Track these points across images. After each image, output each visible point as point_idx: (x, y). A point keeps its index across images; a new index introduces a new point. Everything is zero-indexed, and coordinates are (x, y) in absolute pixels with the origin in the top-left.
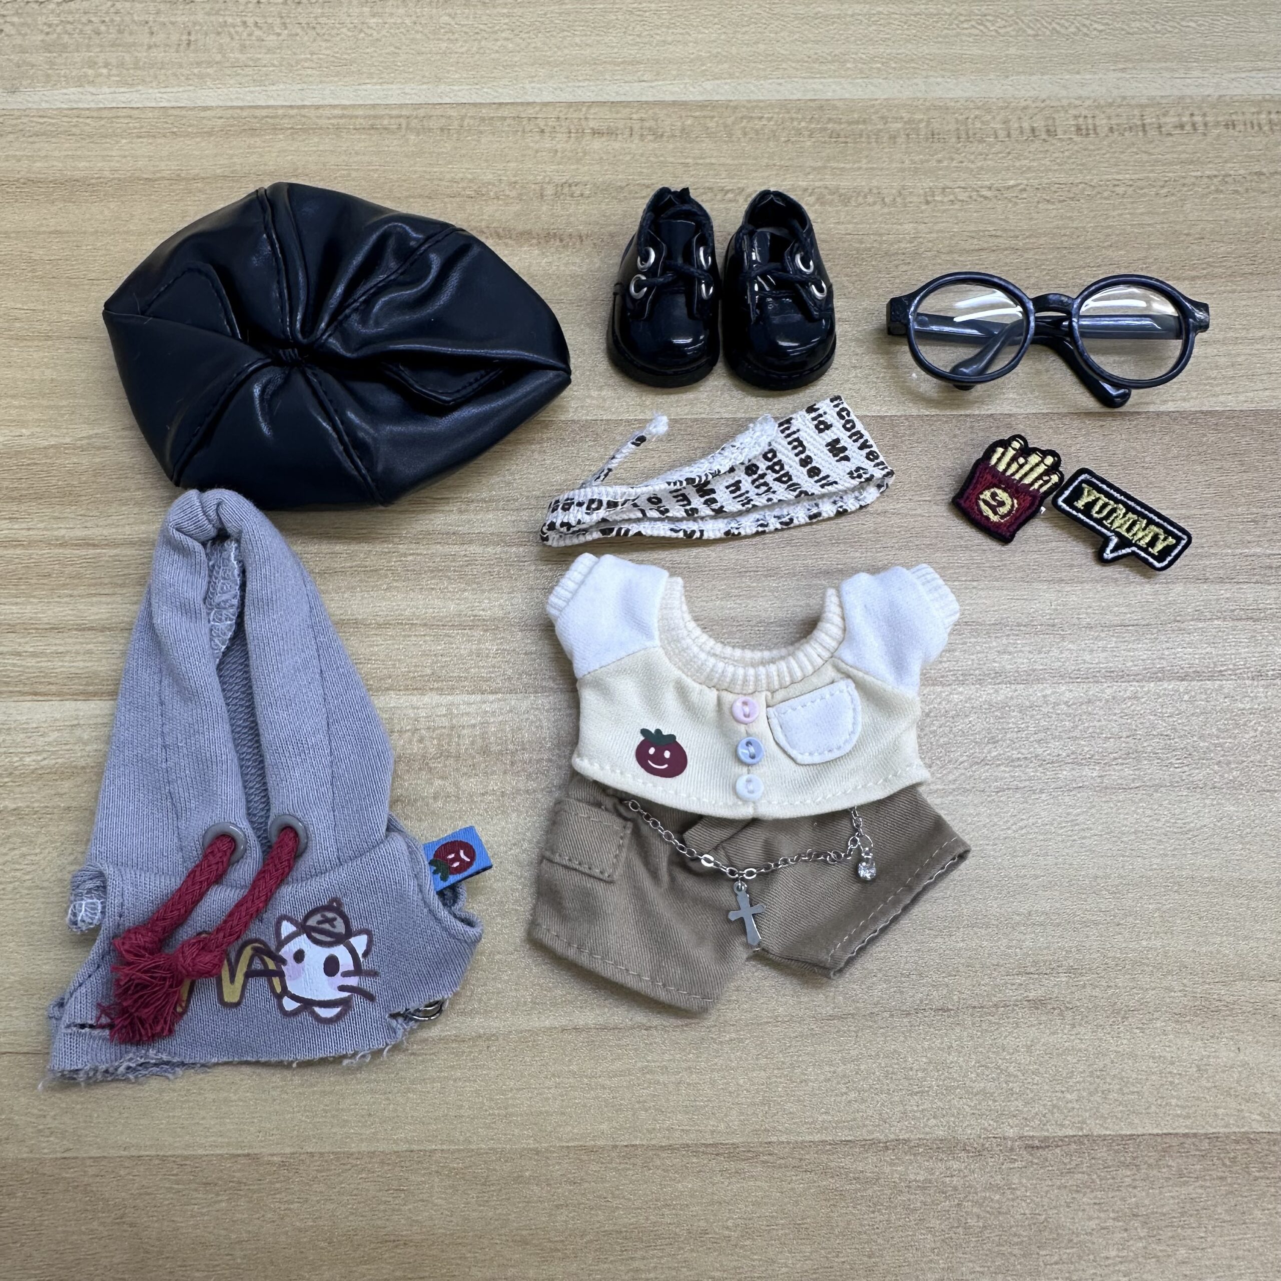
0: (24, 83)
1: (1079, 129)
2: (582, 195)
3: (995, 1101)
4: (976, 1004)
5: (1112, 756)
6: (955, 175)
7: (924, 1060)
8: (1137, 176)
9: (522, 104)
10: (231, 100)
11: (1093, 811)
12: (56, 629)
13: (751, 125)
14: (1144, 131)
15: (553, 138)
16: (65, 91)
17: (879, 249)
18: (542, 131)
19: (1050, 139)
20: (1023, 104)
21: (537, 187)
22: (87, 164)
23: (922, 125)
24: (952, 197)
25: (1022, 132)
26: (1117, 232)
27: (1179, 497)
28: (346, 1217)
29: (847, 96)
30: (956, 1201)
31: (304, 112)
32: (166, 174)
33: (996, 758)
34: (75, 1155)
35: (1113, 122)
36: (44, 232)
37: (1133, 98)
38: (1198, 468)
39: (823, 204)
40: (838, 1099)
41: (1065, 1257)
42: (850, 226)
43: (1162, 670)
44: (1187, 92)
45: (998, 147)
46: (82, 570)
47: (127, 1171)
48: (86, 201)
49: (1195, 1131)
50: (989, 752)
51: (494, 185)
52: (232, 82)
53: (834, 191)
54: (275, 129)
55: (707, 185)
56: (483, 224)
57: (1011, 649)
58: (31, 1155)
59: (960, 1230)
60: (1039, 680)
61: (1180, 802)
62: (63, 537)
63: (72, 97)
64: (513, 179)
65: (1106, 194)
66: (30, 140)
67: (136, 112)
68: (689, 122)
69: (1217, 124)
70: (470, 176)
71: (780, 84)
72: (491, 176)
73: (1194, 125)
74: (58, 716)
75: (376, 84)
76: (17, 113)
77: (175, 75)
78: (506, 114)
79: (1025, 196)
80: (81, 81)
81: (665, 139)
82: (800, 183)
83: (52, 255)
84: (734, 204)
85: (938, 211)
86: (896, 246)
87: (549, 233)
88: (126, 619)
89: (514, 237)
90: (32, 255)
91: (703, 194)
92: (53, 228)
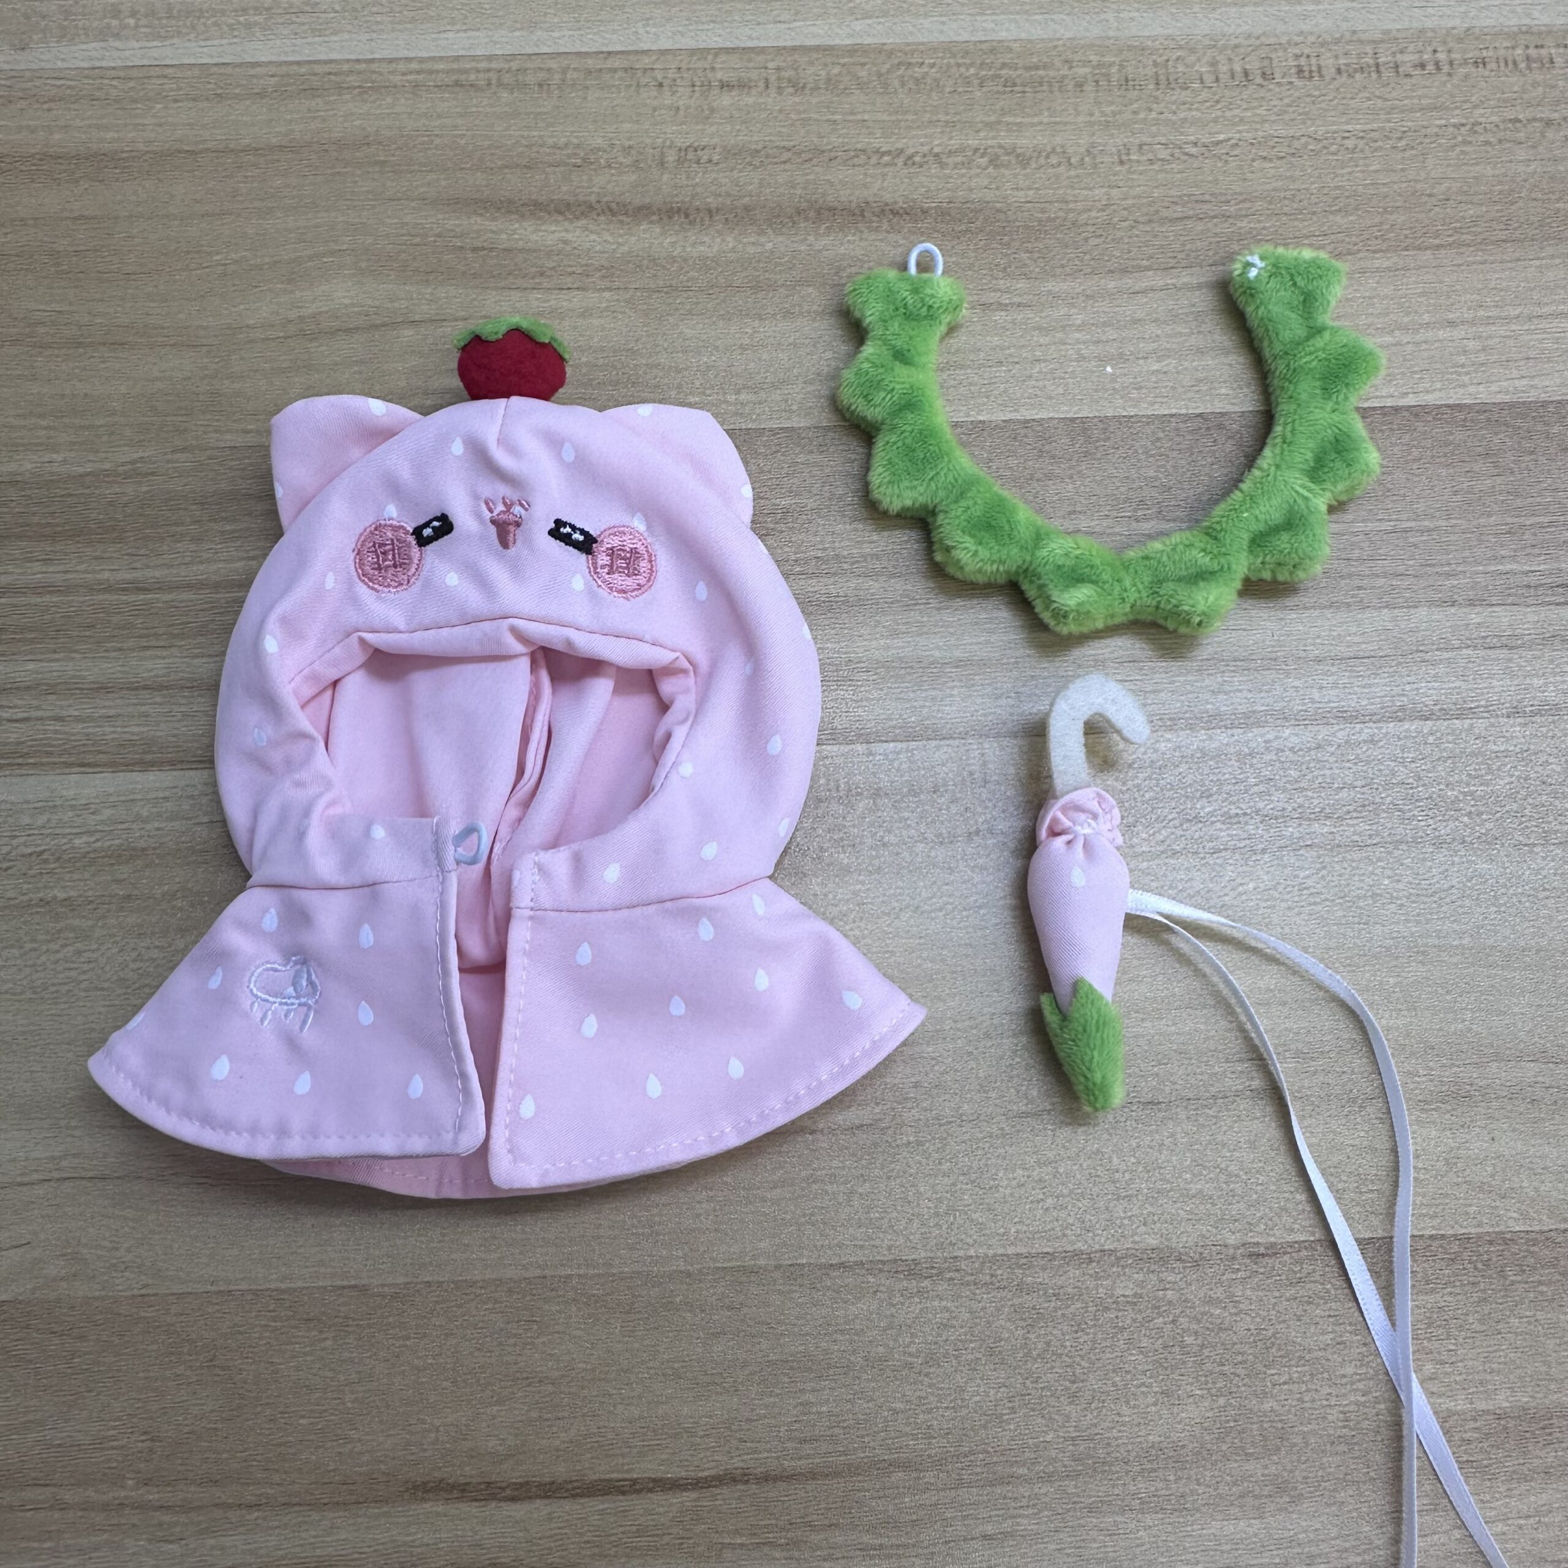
0: (35, 37)
1: (1300, 71)
2: (710, 161)
3: (1213, 1204)
4: (1191, 1095)
5: (1345, 809)
6: (1154, 128)
7: (1133, 1160)
8: (1369, 127)
9: (636, 52)
10: (286, 53)
11: (1324, 872)
12: (103, 688)
13: (909, 72)
14: (1378, 72)
15: (674, 93)
16: (84, 47)
17: (1065, 219)
18: (661, 85)
19: (1265, 83)
20: (1236, 41)
21: (657, 152)
22: (116, 136)
23: (1114, 70)
24: (1150, 156)
25: (1233, 77)
26: (1347, 194)
27: (1421, 507)
28: (471, 1353)
29: (1023, 36)
30: (1171, 1319)
31: (374, 66)
32: (209, 145)
33: (1211, 814)
34: (155, 1291)
35: (1342, 61)
36: (67, 218)
37: (1364, 31)
38: (1444, 472)
39: (996, 167)
40: (1034, 1206)
41: (1296, 1375)
42: (1031, 193)
43: (1402, 708)
44: (1429, 24)
45: (1205, 95)
46: (132, 619)
47: (217, 1307)
48: (117, 180)
49: (1443, 1232)
50: (1203, 808)
51: (605, 151)
52: (286, 32)
53: (1011, 151)
54: (340, 88)
55: (859, 146)
56: (593, 198)
57: (1227, 688)
58: (103, 1293)
59: (1177, 1349)
60: (1259, 724)
61: (1424, 859)
62: (108, 580)
63: (94, 54)
64: (627, 143)
65: (1334, 148)
66: (46, 106)
67: (170, 71)
68: (836, 70)
69: (1465, 62)
70: (575, 141)
71: (943, 23)
72: (600, 141)
73: (1437, 64)
74: (111, 790)
75: (458, 31)
76: (28, 74)
77: (216, 24)
78: (617, 65)
79: (1236, 152)
80: (103, 34)
81: (807, 91)
82: (970, 142)
83: (78, 245)
84: (891, 169)
85: (1134, 172)
86: (1085, 216)
87: (672, 208)
88: (186, 675)
89: (630, 212)
90: (54, 246)
91: (854, 157)
92: (77, 214)
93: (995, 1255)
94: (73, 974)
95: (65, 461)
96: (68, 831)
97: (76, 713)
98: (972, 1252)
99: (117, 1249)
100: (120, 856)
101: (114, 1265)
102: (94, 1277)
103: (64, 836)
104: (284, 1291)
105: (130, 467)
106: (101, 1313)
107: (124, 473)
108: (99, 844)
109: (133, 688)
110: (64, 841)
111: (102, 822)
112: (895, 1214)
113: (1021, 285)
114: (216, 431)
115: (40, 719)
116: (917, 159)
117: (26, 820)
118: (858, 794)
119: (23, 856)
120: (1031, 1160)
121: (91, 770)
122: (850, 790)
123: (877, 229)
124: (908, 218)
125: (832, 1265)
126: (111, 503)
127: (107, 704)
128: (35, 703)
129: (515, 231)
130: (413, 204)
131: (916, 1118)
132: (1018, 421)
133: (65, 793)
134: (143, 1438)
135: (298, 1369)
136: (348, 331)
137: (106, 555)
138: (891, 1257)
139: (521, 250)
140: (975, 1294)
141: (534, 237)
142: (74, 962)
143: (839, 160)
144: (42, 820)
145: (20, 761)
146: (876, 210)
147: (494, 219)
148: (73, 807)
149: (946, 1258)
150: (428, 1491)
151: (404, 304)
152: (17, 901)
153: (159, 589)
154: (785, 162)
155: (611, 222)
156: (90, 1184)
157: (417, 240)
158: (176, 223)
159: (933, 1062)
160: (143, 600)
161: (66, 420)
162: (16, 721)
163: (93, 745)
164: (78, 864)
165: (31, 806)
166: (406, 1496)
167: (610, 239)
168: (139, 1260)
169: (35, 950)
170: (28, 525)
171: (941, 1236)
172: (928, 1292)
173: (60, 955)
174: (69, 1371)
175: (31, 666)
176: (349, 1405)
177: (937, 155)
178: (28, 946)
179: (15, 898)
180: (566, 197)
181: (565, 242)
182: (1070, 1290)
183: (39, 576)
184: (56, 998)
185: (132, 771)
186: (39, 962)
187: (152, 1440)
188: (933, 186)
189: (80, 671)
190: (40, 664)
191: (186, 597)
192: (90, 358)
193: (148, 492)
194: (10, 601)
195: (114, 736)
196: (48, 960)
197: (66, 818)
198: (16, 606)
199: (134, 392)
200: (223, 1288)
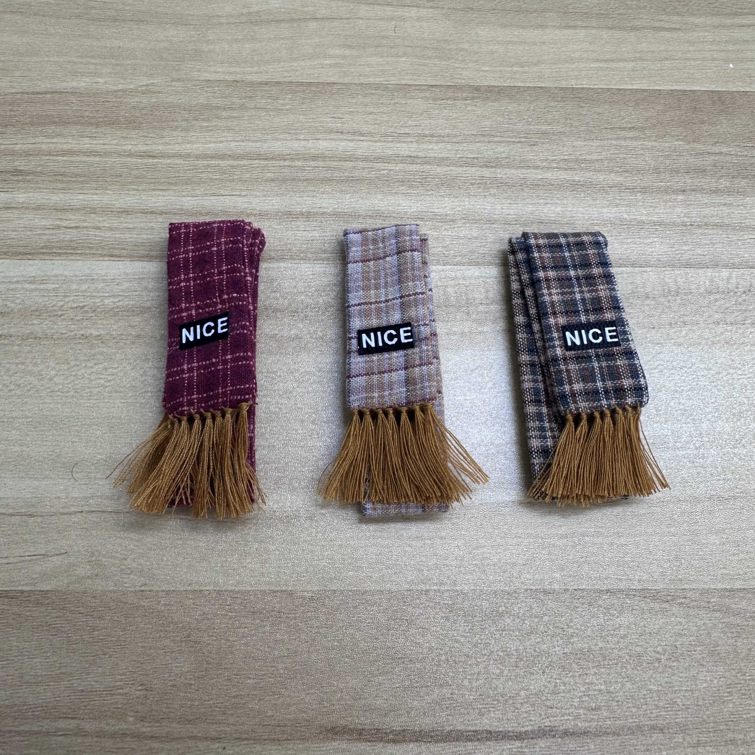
93: (709, 589)
94: (102, 382)
95: (106, 82)
96: (101, 294)
97: (108, 225)
98: (694, 586)
99: (126, 559)
100: (133, 311)
101: (122, 570)
102: (109, 577)
104: (238, 592)
105: (145, 88)
107: (142, 91)
108: (121, 303)
109: (145, 212)
110: (99, 300)
111: (123, 291)
113: (675, 18)
114: (198, 71)
115: (86, 227)
117: (74, 286)
119: (71, 308)
121: (117, 259)
126: (133, 107)
127: (128, 221)
128: (83, 218)
132: (681, 91)
133: (100, 272)
134: (140, 688)
135: (246, 644)
136: (277, 21)
138: (641, 587)
140: (698, 614)
144: (84, 287)
145: (72, 251)
149: (677, 589)
150: (336, 734)
151: (311, 9)
152: (67, 335)
153: (162, 157)
160: (152, 162)
161: (107, 61)
162: (70, 228)
163: (118, 245)
164: (107, 315)
165: (78, 278)
166: (321, 736)
168: (140, 567)
169: (77, 365)
170: (82, 117)
172: (667, 611)
173: (94, 370)
174: (91, 640)
175: (81, 197)
176: (282, 671)
178: (72, 363)
183: (88, 146)
184: (90, 396)
185: (142, 261)
186: (80, 373)
187: (147, 690)
189: (112, 201)
190: (87, 196)
191: (178, 162)
192: (123, 27)
193: (156, 102)
194: (69, 159)
195: (131, 240)
196: (86, 372)
197: (100, 287)
198: (73, 162)
199: (149, 47)
200: (197, 588)
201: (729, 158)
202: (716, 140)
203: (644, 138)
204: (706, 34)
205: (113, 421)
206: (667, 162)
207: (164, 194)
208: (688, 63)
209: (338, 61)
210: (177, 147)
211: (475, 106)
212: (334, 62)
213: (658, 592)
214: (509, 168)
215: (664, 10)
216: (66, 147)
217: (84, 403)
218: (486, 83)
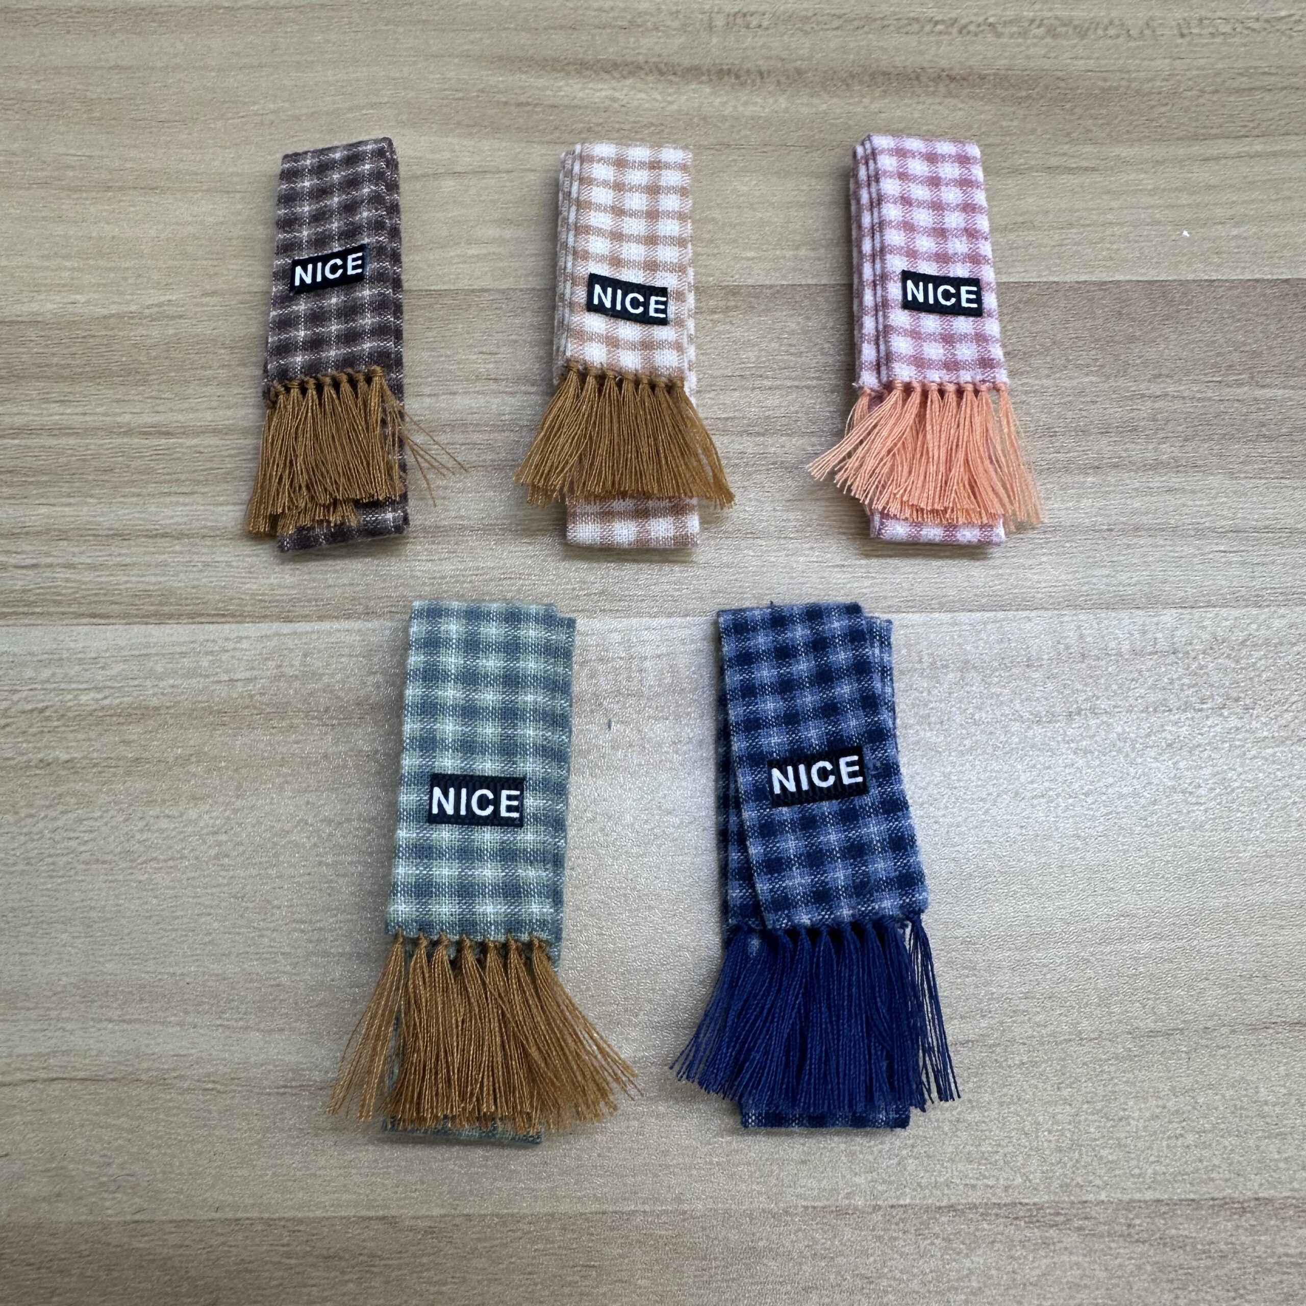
2: (760, 26)
7: (1284, 1091)
12: (121, 536)
17: (1128, 87)
21: (705, 17)
24: (1211, 30)
34: (150, 1217)
36: (101, 68)
39: (1055, 36)
40: (1173, 1142)
42: (1090, 62)
46: (152, 464)
47: (221, 1239)
48: (154, 33)
53: (1068, 23)
55: (912, 15)
56: (641, 59)
58: (90, 1218)
62: (129, 424)
64: (674, 9)
70: (621, 5)
72: (647, 5)
74: (122, 643)
79: (1300, 28)
82: (1025, 13)
83: (111, 93)
84: (945, 37)
85: (1196, 45)
86: (1150, 85)
87: (722, 70)
88: (209, 524)
89: (679, 73)
90: (88, 93)
91: (907, 25)
92: (113, 63)
93: (1131, 1201)
94: (73, 844)
95: (88, 302)
96: (74, 686)
97: (89, 561)
98: (1103, 1196)
99: (109, 1165)
100: (130, 715)
101: (103, 1184)
102: (81, 1198)
103: (70, 691)
104: (301, 1221)
105: (156, 309)
106: (87, 1242)
107: (151, 315)
108: (107, 701)
109: (152, 535)
110: (70, 697)
111: (111, 679)
112: (1010, 1149)
113: (1088, 149)
115: (50, 566)
116: (972, 28)
117: (29, 673)
118: (946, 667)
119: (24, 712)
120: (1165, 1088)
121: (103, 621)
122: (933, 663)
123: (933, 93)
124: (965, 83)
125: (940, 1208)
126: (135, 346)
127: (124, 551)
128: (45, 549)
129: (560, 89)
130: (456, 60)
131: (1030, 1033)
132: (1094, 283)
133: (72, 645)
137: (126, 398)
138: (1008, 1200)
139: (567, 107)
140: (1110, 1248)
141: (581, 94)
142: (75, 831)
143: (892, 28)
144: (46, 674)
145: (26, 609)
146: (933, 76)
147: (540, 76)
148: (81, 661)
149: (1073, 1203)
151: (446, 155)
152: (15, 762)
153: (184, 433)
154: (836, 29)
155: (659, 81)
156: (79, 1087)
157: (460, 95)
158: (213, 74)
159: (1045, 970)
160: (167, 444)
161: (92, 262)
162: (24, 567)
163: (105, 595)
164: (83, 723)
165: (36, 658)
167: (659, 97)
168: (133, 1179)
169: (31, 816)
170: (47, 365)
171: (1065, 1175)
172: (1054, 1244)
173: (59, 823)
175: (43, 510)
177: (990, 25)
178: (24, 812)
179: (13, 759)
180: (612, 57)
181: (614, 99)
182: (1223, 1247)
183: (57, 417)
184: (53, 870)
185: (147, 624)
186: (35, 830)
188: (989, 54)
189: (95, 516)
190: (53, 509)
191: (212, 442)
192: (120, 201)
193: (176, 335)
194: (23, 442)
195: (128, 585)
196: (46, 828)
197: (73, 673)
198: (29, 447)
199: (162, 236)
200: (230, 1215)
201: (1178, 405)
202: (1156, 372)
203: (1028, 372)
204: (1142, 176)
205: (94, 914)
206: (1070, 415)
207: (187, 500)
208: (1109, 232)
209: (493, 249)
210: (209, 416)
211: (731, 323)
212: (484, 251)
213: (1039, 1207)
214: (788, 435)
215: (1068, 134)
216: (19, 421)
217: (43, 884)
218: (751, 282)
